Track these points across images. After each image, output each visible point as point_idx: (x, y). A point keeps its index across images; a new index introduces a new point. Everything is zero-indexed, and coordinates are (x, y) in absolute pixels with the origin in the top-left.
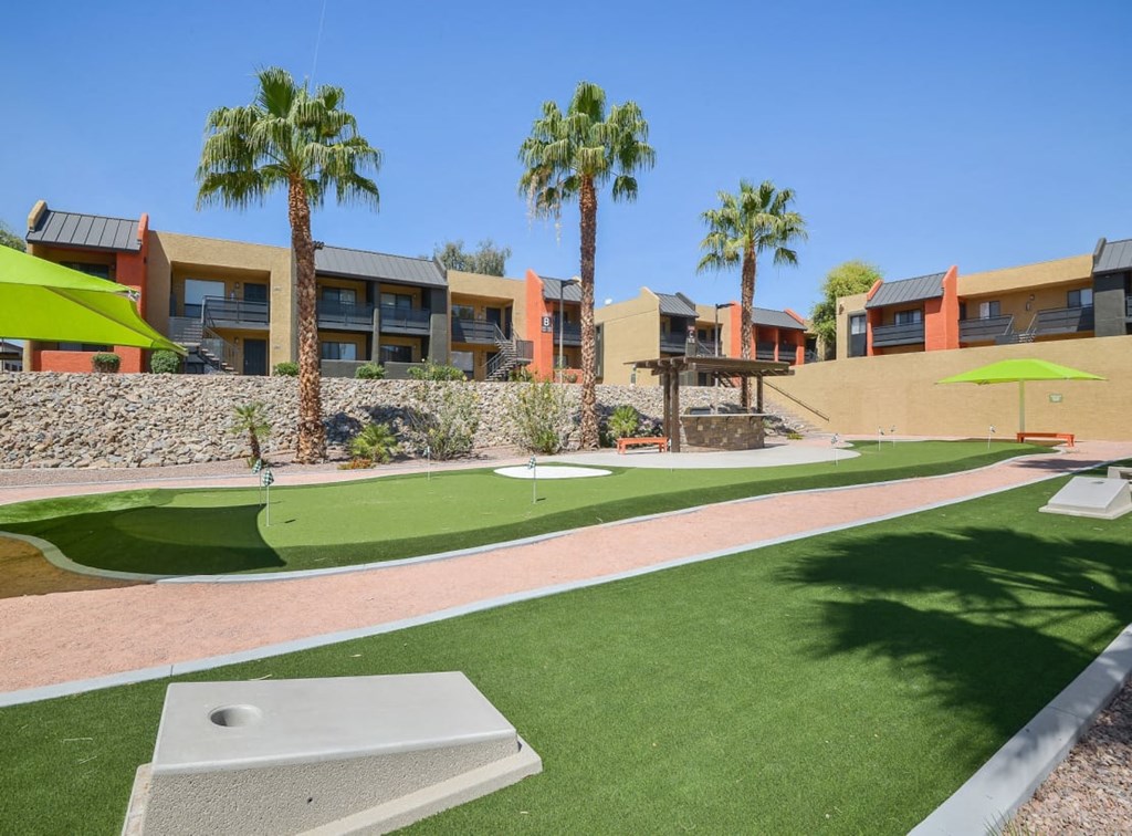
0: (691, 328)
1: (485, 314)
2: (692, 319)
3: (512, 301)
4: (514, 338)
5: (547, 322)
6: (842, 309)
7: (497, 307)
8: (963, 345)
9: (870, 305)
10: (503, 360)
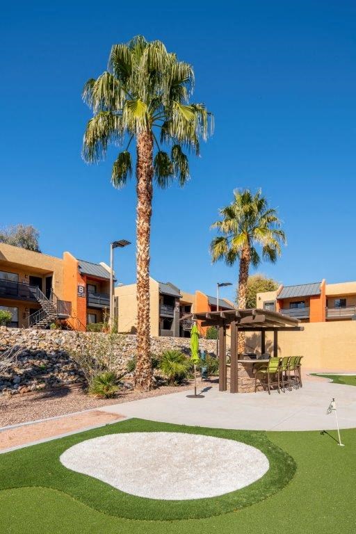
0: (177, 304)
1: (28, 280)
2: (178, 298)
3: (52, 272)
4: (55, 300)
5: (81, 290)
6: (260, 299)
7: (40, 276)
8: (327, 320)
9: (279, 297)
10: (44, 315)
